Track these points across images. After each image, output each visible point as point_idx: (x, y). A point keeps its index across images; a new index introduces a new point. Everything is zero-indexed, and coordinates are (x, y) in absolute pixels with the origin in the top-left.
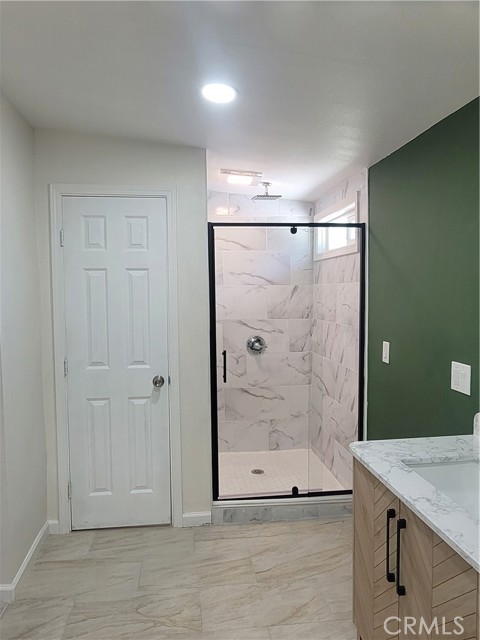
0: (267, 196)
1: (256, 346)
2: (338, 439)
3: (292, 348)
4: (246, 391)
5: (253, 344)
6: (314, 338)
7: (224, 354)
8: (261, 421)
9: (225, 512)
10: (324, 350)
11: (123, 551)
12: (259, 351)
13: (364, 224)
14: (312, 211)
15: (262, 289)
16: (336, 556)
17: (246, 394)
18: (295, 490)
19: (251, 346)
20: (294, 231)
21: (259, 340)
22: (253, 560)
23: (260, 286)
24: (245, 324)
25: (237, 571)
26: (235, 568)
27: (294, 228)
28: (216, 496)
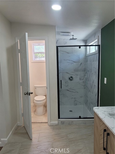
0: (73, 39)
1: (71, 79)
2: (92, 103)
3: (80, 79)
4: (68, 90)
5: (70, 78)
6: (86, 77)
7: (61, 81)
8: (72, 98)
9: (61, 122)
10: (89, 80)
11: (35, 131)
12: (72, 80)
13: (100, 45)
14: (86, 43)
15: (72, 64)
16: (90, 135)
17: (68, 91)
18: (80, 117)
19: (70, 79)
20: (80, 48)
21: (72, 77)
22: (68, 135)
23: (72, 63)
24: (68, 73)
25: (64, 138)
26: (63, 137)
27: (80, 47)
28: (59, 118)
